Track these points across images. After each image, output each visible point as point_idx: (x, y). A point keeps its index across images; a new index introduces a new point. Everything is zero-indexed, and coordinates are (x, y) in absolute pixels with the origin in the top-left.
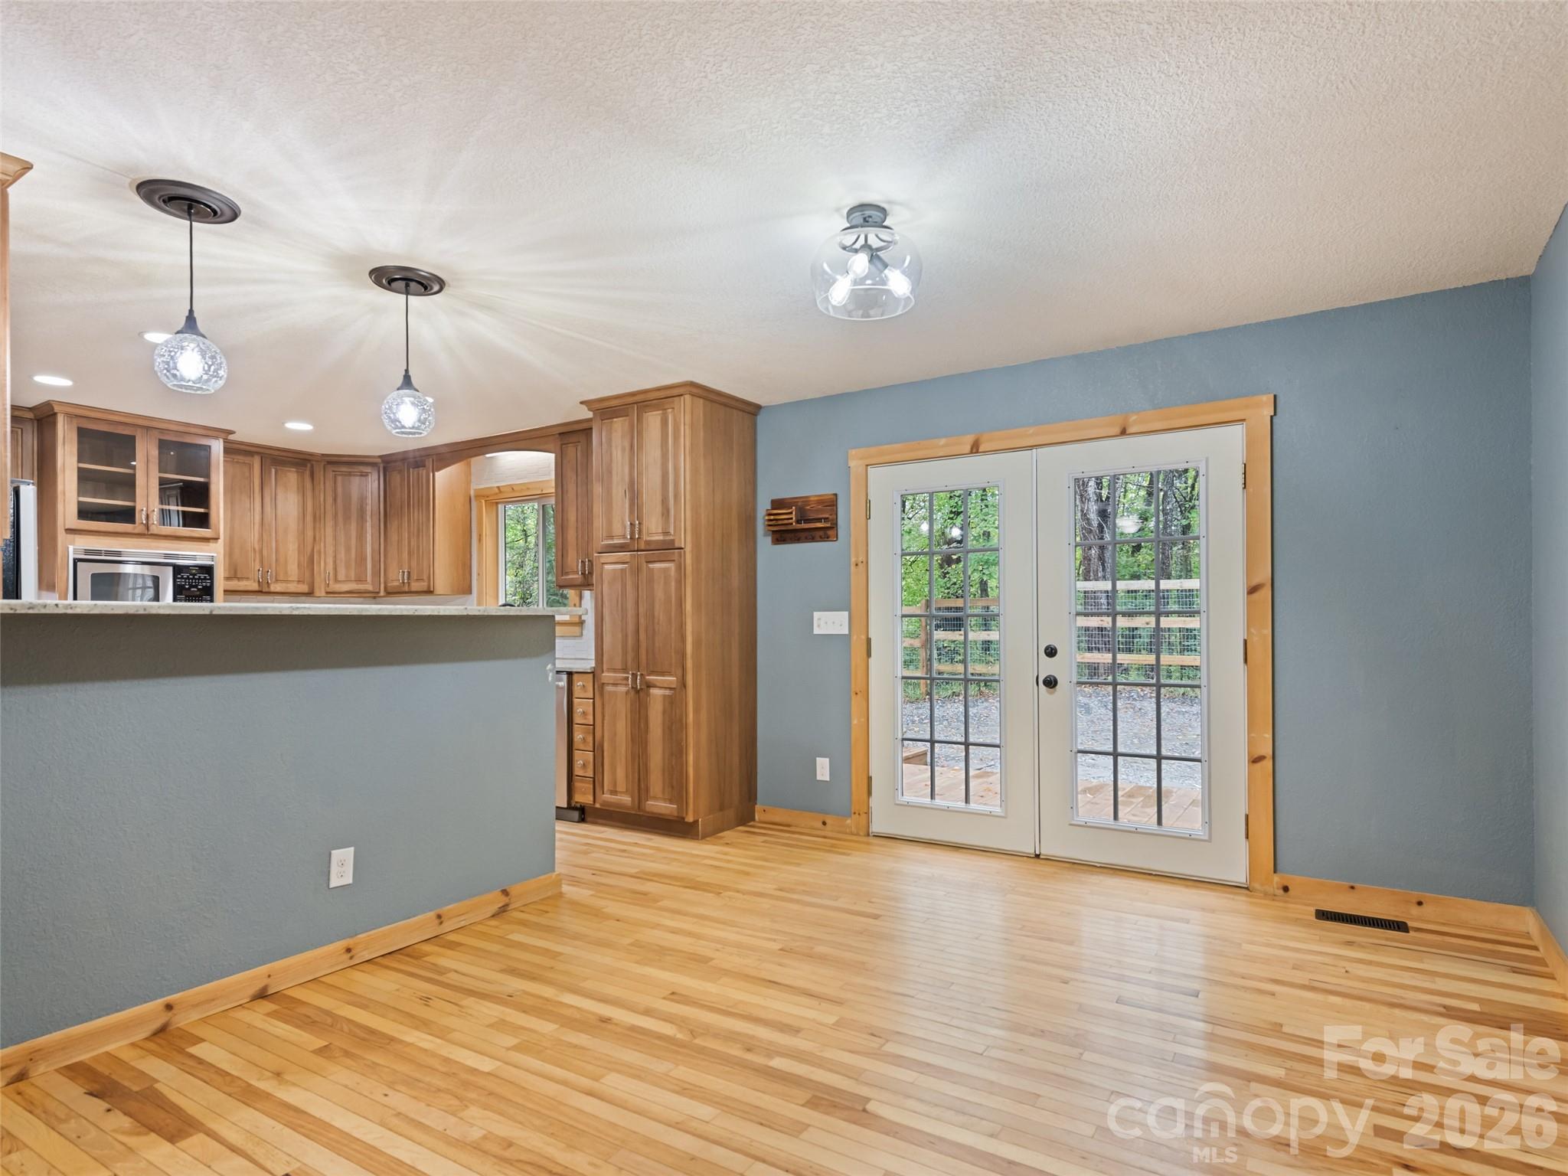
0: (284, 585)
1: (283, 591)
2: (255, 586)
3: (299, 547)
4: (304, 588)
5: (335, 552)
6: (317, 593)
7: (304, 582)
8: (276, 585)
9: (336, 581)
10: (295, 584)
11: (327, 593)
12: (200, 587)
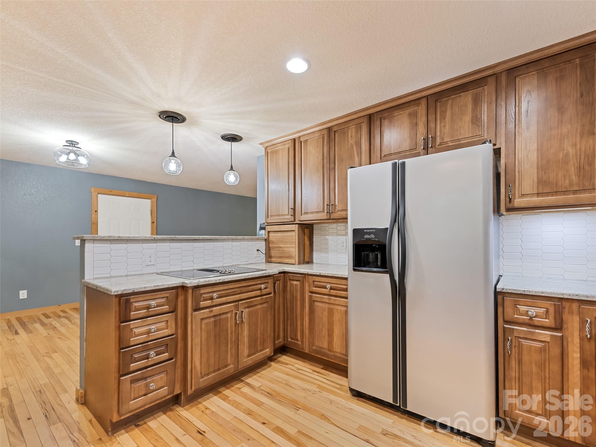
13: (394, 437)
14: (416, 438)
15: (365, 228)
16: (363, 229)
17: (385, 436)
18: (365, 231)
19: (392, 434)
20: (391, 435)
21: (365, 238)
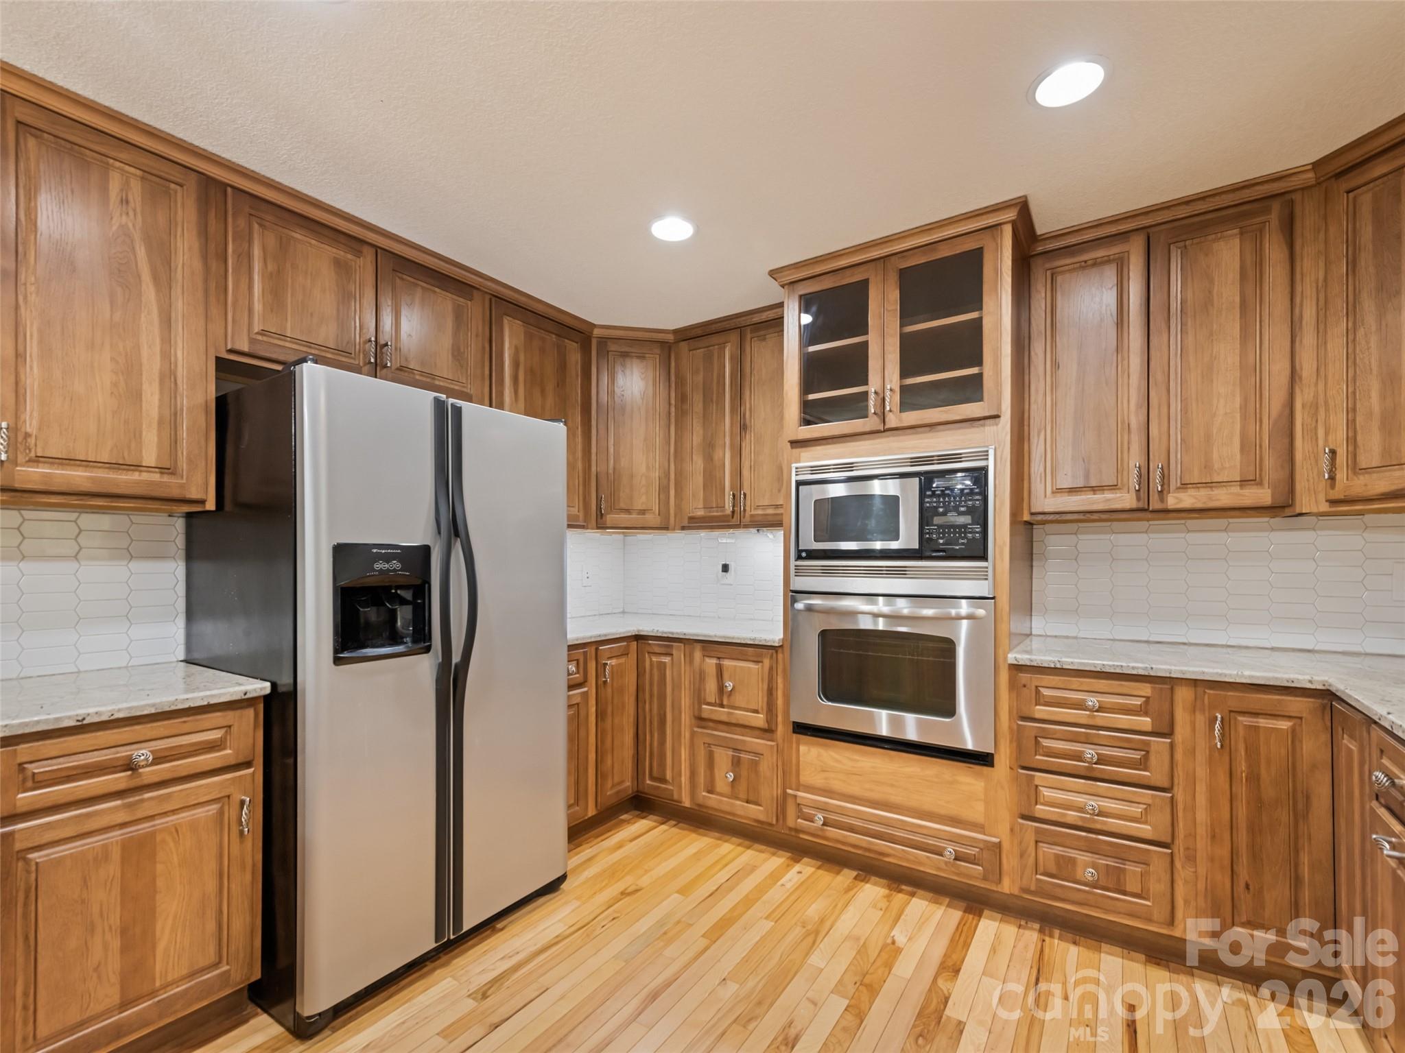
0: (1203, 493)
1: (1199, 505)
2: (1126, 499)
3: (1244, 408)
4: (1264, 495)
5: (1352, 397)
6: (1305, 502)
7: (1260, 484)
8: (1182, 495)
9: (1355, 468)
10: (1236, 489)
11: (1333, 502)
12: (962, 509)
13: (497, 985)
14: (510, 957)
15: (374, 544)
16: (367, 547)
17: (487, 997)
18: (375, 551)
19: (489, 985)
20: (490, 988)
21: (377, 571)
